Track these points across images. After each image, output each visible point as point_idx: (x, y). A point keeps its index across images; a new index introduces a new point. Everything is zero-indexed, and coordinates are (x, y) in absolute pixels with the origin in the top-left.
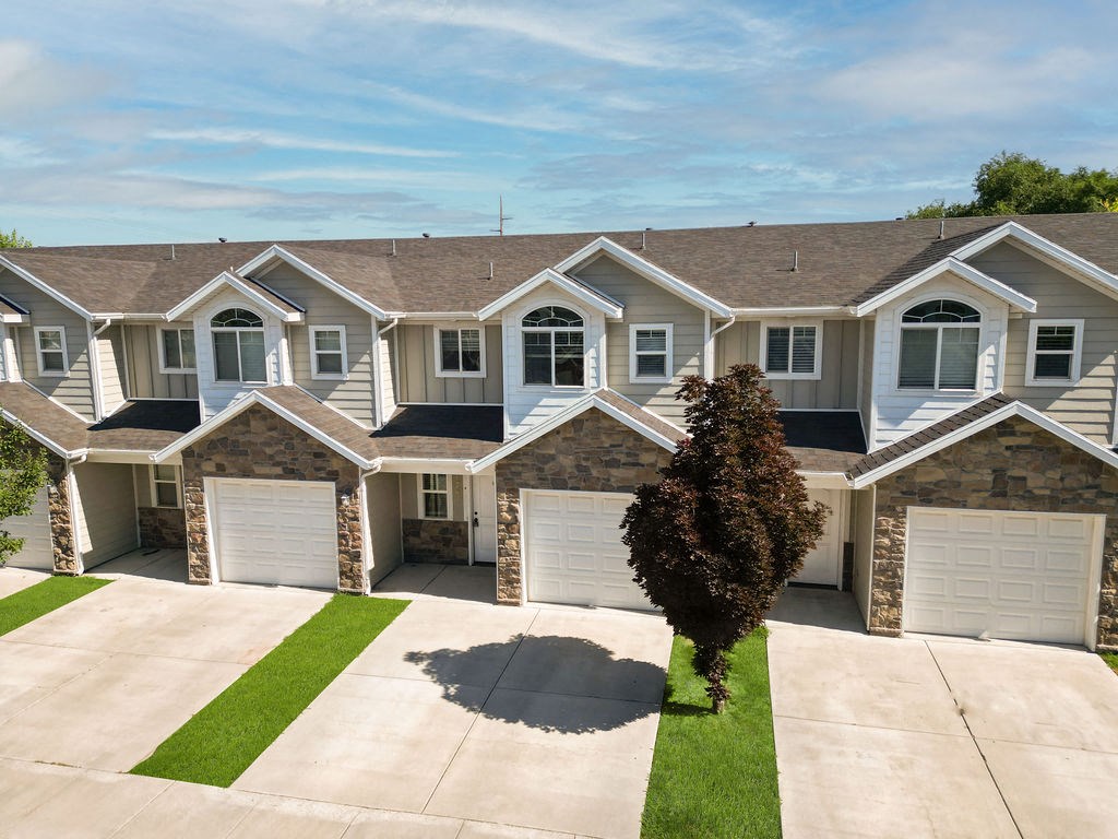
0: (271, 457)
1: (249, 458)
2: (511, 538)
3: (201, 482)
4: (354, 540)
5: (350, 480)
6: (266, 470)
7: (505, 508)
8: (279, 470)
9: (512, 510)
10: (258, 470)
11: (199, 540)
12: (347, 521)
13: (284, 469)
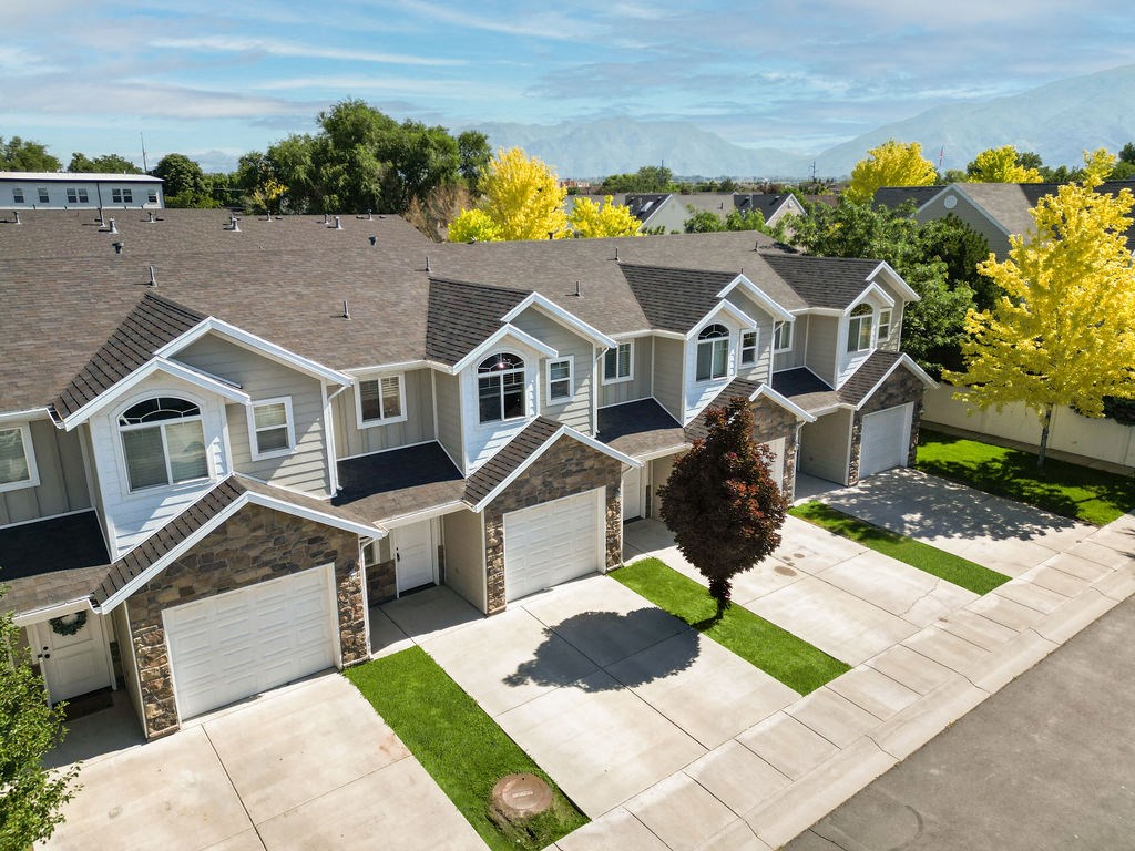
0: (256, 559)
1: (228, 568)
2: (497, 557)
3: (159, 617)
4: (356, 611)
5: (350, 554)
6: (252, 575)
7: (492, 534)
8: (267, 570)
9: (498, 534)
10: (239, 578)
11: (160, 686)
12: (346, 597)
13: (272, 567)
